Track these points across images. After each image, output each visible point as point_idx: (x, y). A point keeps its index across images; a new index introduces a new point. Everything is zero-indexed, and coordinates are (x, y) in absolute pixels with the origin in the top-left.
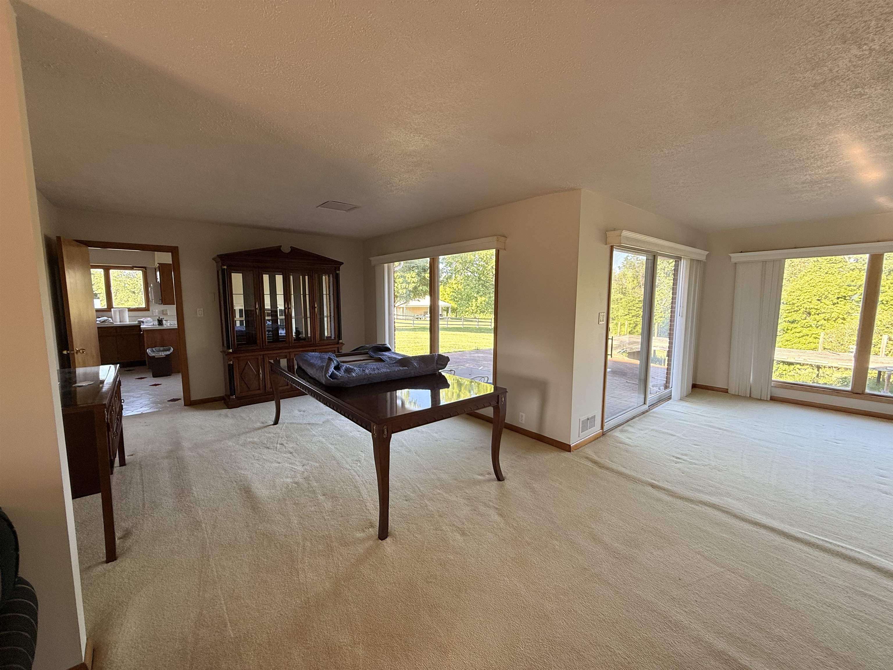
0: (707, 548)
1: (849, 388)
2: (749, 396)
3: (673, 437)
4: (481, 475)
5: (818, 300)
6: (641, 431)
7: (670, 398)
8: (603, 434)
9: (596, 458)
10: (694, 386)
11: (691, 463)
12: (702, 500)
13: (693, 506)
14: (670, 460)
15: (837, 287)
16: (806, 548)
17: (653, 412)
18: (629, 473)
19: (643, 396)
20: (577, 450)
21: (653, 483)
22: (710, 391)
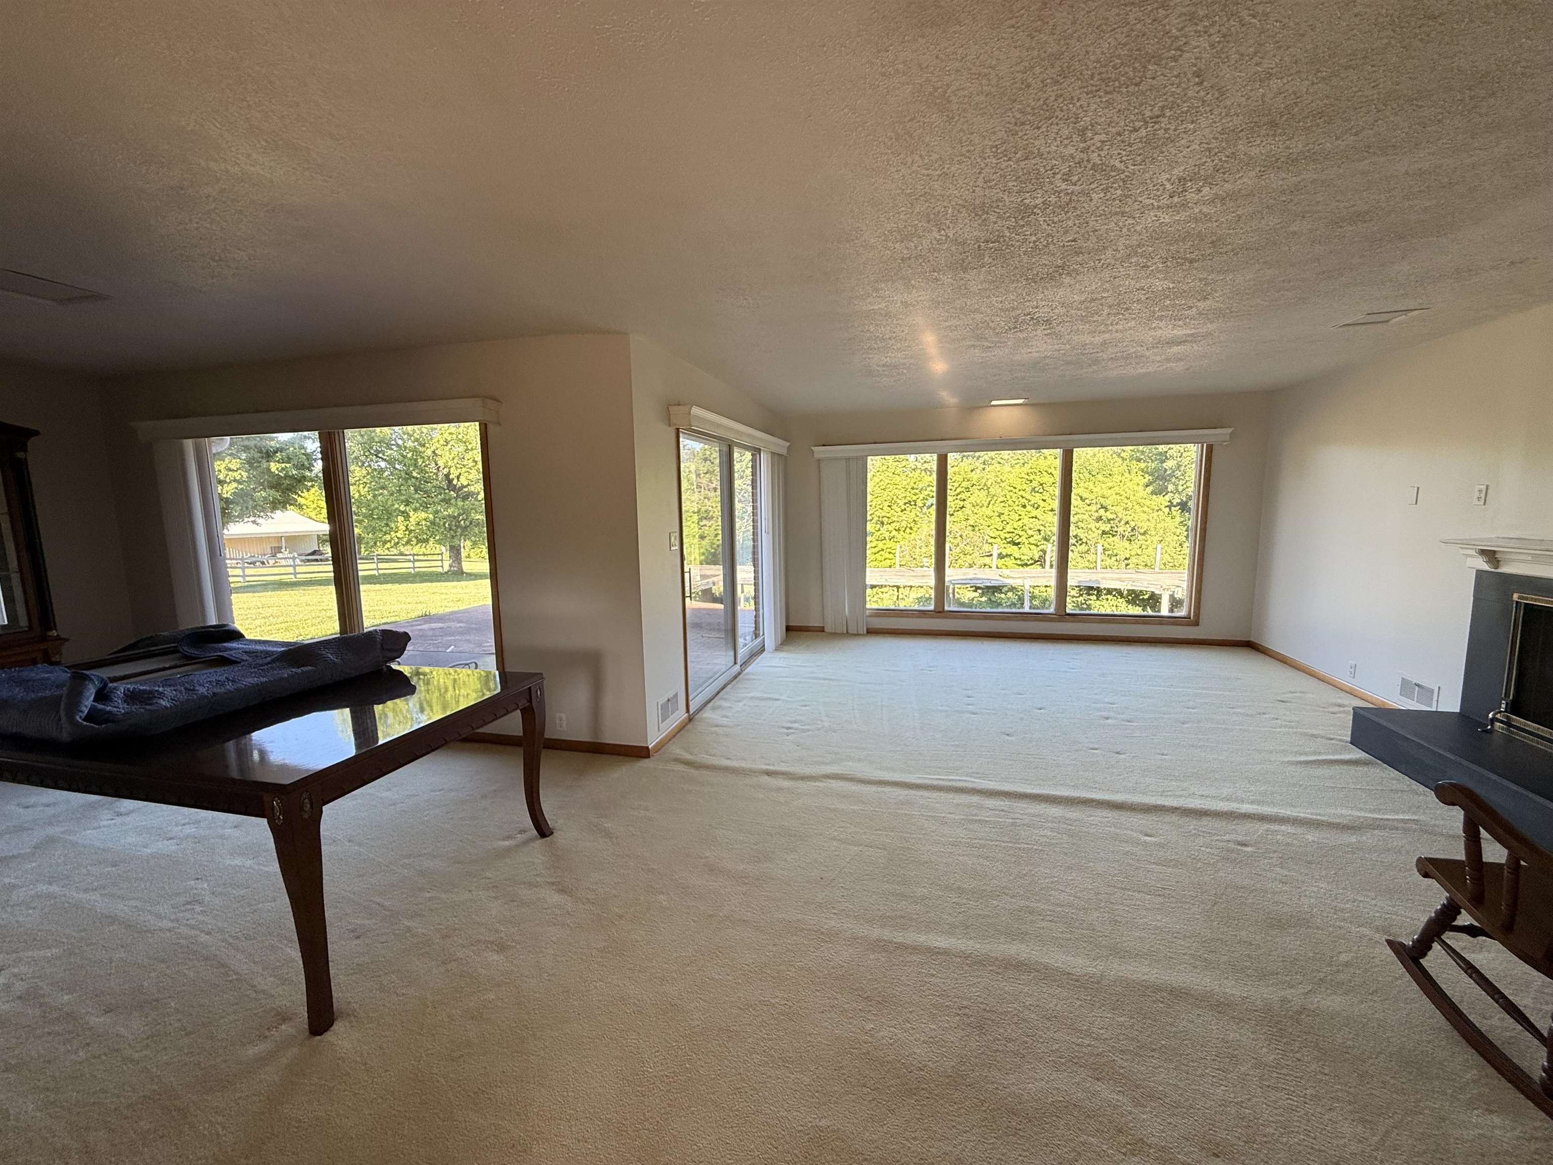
0: (841, 830)
1: (932, 608)
2: (845, 632)
3: (776, 702)
4: (509, 837)
5: (889, 506)
6: (738, 703)
7: (764, 650)
8: (690, 719)
9: (688, 757)
10: (788, 629)
11: (804, 731)
12: (824, 773)
13: (817, 784)
14: (780, 733)
15: (903, 490)
16: (926, 793)
17: (748, 674)
18: (737, 765)
19: (732, 653)
20: (659, 753)
21: (767, 769)
22: (805, 633)
